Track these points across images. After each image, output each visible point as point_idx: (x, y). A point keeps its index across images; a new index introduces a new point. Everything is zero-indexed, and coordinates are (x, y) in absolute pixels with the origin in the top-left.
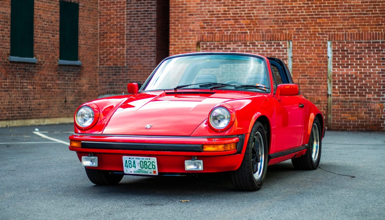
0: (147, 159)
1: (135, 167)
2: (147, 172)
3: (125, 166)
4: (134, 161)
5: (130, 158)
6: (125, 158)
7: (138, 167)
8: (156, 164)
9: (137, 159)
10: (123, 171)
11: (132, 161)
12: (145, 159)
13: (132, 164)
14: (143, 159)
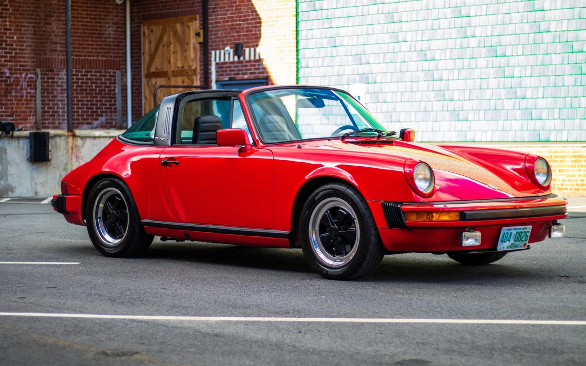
0: (523, 229)
1: (509, 241)
2: (517, 246)
3: (501, 241)
4: (511, 233)
5: (508, 230)
6: (504, 230)
7: (512, 241)
8: (529, 234)
9: (515, 229)
10: (496, 249)
11: (509, 232)
12: (520, 228)
13: (508, 237)
14: (520, 229)
